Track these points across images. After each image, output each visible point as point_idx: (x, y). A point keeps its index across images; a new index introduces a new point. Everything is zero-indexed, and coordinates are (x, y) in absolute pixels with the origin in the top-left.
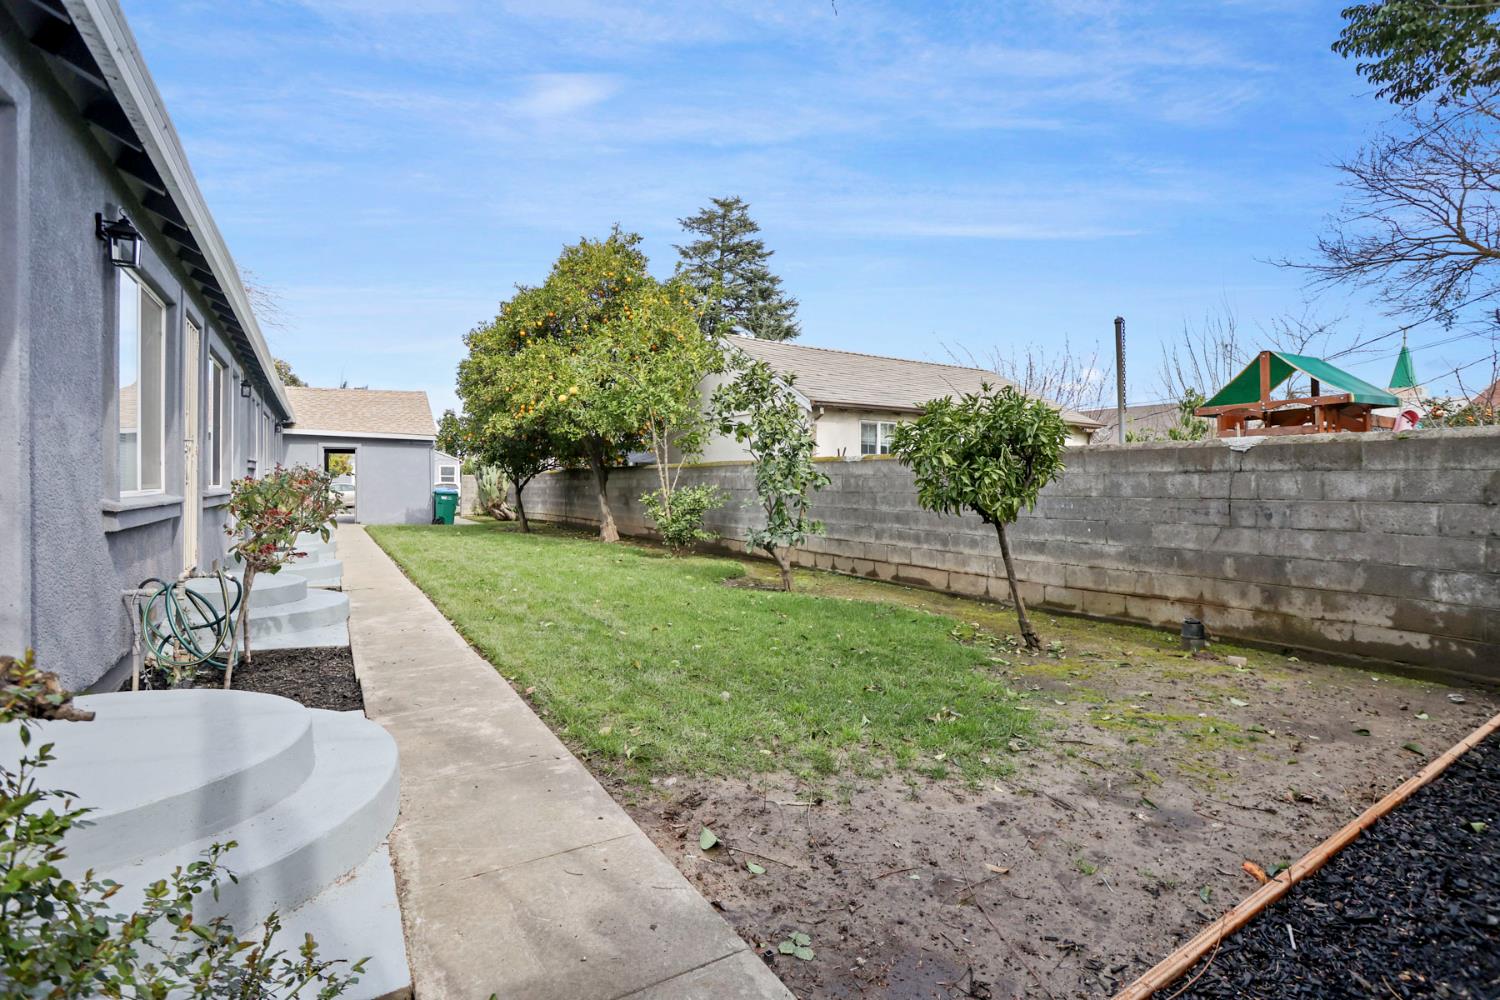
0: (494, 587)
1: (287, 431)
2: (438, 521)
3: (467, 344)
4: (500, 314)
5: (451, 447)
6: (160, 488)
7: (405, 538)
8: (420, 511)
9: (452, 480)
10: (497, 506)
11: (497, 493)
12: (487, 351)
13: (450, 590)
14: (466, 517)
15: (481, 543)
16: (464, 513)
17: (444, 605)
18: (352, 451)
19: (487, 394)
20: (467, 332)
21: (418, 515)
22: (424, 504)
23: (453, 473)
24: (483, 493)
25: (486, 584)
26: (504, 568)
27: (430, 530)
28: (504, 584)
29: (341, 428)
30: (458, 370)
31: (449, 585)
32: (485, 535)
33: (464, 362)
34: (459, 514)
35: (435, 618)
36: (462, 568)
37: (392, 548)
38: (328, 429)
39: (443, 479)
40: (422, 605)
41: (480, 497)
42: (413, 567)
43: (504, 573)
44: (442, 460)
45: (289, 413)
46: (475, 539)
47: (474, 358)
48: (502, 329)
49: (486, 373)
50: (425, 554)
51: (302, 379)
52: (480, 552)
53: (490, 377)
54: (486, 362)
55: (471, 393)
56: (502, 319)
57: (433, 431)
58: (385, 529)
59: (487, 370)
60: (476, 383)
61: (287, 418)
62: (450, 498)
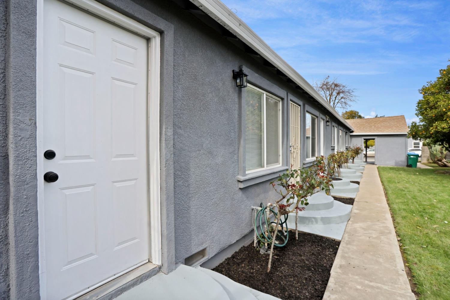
0: (431, 217)
1: (351, 134)
2: (409, 166)
3: (421, 93)
4: (440, 76)
5: (415, 137)
6: (280, 164)
7: (391, 174)
8: (401, 161)
9: (418, 147)
10: (440, 161)
11: (440, 155)
12: (433, 94)
13: (404, 214)
14: (424, 164)
15: (428, 181)
16: (423, 162)
17: (398, 223)
18: (374, 139)
19: (432, 113)
20: (421, 88)
21: (401, 163)
22: (403, 158)
23: (419, 144)
24: (432, 155)
25: (426, 213)
26: (440, 201)
27: (404, 170)
28: (438, 215)
29: (370, 131)
30: (417, 105)
31: (404, 210)
32: (431, 176)
33: (420, 101)
34: (420, 162)
35: (390, 233)
36: (414, 197)
37: (384, 179)
38: (365, 132)
39: (415, 147)
40: (386, 219)
41: (430, 156)
42: (390, 192)
43: (439, 205)
44: (411, 142)
45: (351, 128)
46: (425, 178)
47: (425, 98)
48: (441, 83)
49: (431, 104)
50: (398, 185)
51: (362, 116)
52: (427, 187)
53: (434, 105)
54: (431, 99)
55: (423, 114)
56: (440, 78)
57: (406, 131)
58: (384, 169)
59: (432, 103)
60: (426, 109)
61: (351, 130)
62: (415, 157)
